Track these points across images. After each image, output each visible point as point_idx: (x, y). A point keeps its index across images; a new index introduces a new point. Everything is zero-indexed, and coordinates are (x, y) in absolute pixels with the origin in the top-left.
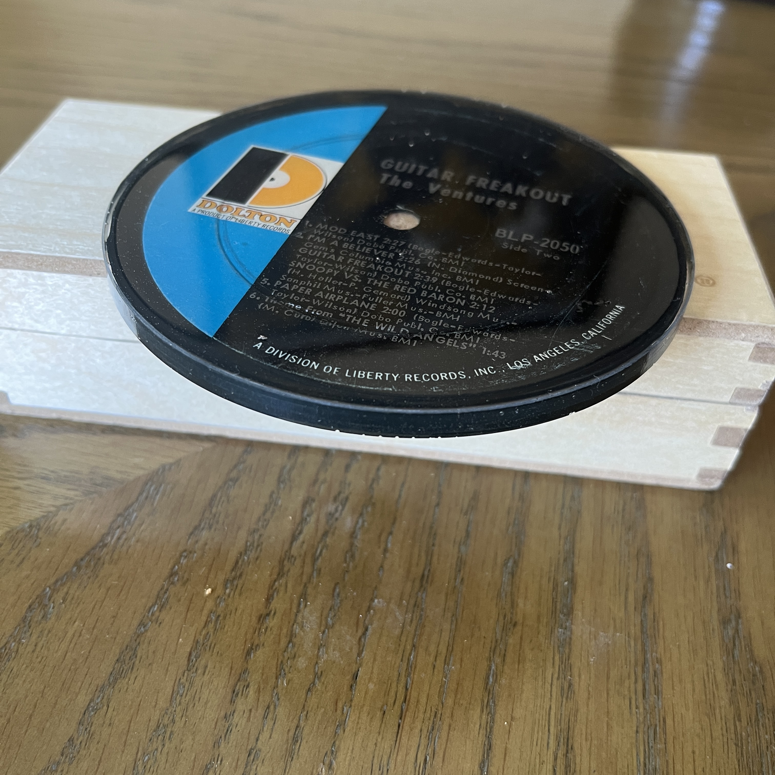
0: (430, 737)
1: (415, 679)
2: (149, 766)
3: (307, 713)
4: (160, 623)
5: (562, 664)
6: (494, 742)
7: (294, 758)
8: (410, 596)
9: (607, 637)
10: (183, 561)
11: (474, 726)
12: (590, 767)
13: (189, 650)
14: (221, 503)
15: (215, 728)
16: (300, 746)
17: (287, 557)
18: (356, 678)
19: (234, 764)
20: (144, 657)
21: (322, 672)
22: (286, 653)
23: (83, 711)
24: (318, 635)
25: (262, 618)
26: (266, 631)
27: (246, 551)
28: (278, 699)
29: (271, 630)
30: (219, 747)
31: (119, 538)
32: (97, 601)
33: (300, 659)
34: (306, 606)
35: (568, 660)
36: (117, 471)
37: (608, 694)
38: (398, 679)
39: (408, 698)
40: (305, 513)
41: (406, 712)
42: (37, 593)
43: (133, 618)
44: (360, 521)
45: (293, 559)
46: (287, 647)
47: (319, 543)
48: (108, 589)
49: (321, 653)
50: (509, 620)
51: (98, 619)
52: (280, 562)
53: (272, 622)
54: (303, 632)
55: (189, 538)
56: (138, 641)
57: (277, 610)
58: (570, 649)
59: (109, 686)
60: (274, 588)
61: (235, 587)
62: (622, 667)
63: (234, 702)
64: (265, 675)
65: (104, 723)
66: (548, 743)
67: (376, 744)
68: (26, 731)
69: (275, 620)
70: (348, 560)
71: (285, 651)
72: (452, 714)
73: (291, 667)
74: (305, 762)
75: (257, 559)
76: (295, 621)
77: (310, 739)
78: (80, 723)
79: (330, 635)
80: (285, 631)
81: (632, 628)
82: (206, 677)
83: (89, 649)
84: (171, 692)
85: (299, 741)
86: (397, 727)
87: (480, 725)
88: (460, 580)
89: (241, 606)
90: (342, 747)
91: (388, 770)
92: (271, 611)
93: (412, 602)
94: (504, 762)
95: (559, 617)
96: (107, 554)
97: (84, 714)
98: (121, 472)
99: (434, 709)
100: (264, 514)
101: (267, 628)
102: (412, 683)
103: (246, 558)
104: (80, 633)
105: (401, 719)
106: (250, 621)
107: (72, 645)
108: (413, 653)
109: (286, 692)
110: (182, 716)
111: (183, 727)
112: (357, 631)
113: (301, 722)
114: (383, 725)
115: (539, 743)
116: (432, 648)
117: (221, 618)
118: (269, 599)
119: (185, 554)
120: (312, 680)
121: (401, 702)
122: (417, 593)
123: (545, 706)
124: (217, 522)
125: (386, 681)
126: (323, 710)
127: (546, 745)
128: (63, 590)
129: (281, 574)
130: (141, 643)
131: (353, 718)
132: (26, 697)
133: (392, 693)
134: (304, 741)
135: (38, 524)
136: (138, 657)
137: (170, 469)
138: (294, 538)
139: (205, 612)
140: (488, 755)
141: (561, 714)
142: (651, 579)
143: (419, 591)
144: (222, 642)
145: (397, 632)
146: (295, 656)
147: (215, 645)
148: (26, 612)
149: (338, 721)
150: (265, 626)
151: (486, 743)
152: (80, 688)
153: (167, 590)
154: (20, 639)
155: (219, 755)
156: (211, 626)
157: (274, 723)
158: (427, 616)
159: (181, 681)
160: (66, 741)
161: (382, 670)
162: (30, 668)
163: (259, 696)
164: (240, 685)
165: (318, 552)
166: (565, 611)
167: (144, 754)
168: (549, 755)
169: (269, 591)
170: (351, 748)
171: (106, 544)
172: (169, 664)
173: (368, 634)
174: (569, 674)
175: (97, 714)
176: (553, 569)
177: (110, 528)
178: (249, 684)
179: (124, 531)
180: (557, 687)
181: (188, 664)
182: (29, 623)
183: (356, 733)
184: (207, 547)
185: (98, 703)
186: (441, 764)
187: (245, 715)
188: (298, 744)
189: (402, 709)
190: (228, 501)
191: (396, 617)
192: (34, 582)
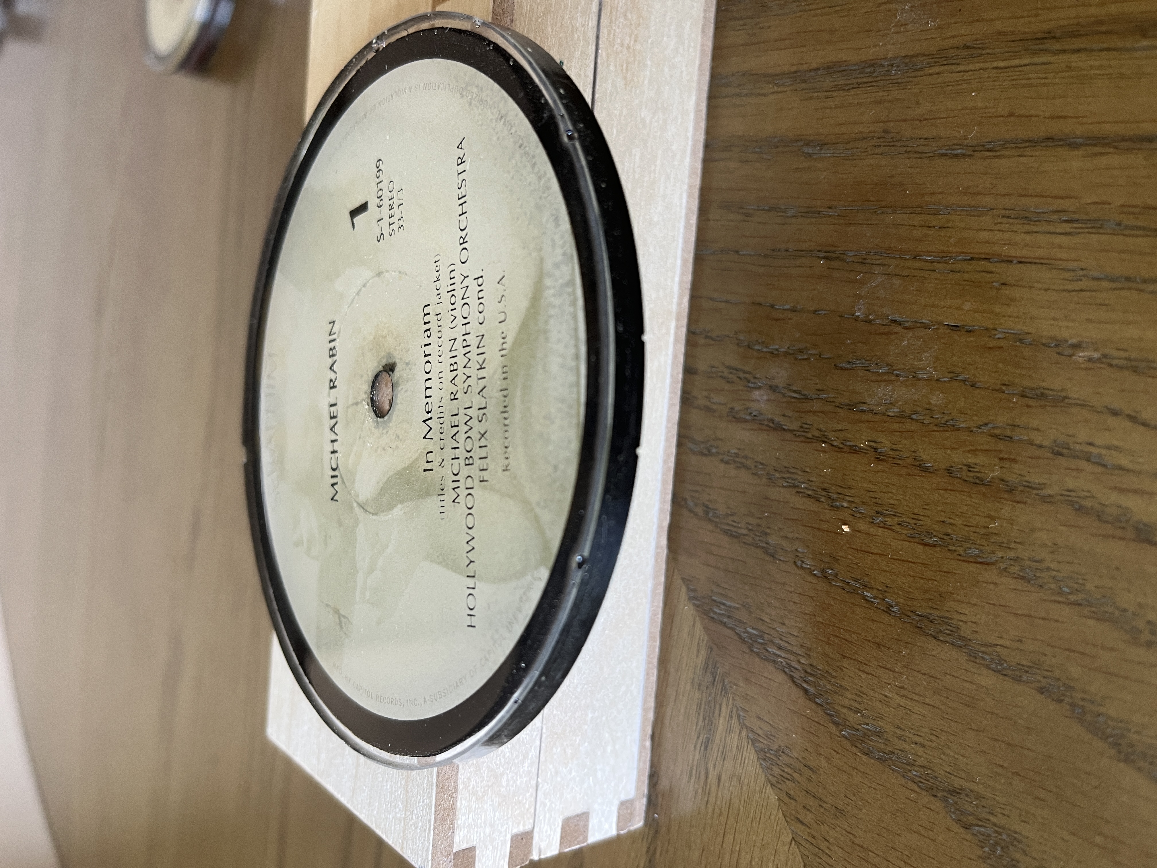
0: (1036, 219)
1: (959, 250)
2: (1076, 585)
3: (1004, 385)
4: (887, 586)
5: (939, 62)
6: (1042, 135)
7: (1064, 394)
8: (851, 271)
10: (808, 563)
11: (1021, 163)
13: (921, 547)
14: (735, 524)
15: (1025, 503)
16: (1049, 390)
17: (804, 434)
18: (957, 326)
19: (1074, 473)
20: (930, 603)
21: (950, 372)
22: (925, 422)
23: (1002, 677)
24: (902, 382)
26: (896, 450)
27: (795, 487)
28: (986, 424)
29: (893, 444)
30: (1050, 496)
31: (780, 648)
32: (859, 670)
33: (933, 402)
34: (863, 403)
35: (933, 55)
36: (697, 656)
38: (959, 272)
39: (984, 256)
40: (748, 417)
41: (1003, 256)
42: (848, 745)
43: (880, 622)
44: (757, 347)
45: (805, 426)
46: (916, 420)
47: (784, 395)
48: (844, 657)
49: (925, 376)
50: (882, 140)
51: (883, 667)
52: (808, 443)
53: (885, 444)
54: (898, 402)
55: (779, 559)
56: (910, 614)
57: (869, 438)
58: (918, 55)
59: (970, 645)
60: (841, 446)
61: (840, 496)
63: (990, 482)
64: (954, 446)
65: (1018, 649)
66: (1043, 64)
67: (1046, 290)
68: (1030, 750)
69: (883, 440)
70: (805, 357)
71: (923, 423)
72: (1005, 195)
73: (943, 413)
74: (1071, 380)
75: (804, 471)
76: (884, 414)
77: (1039, 376)
78: (1019, 680)
79: (900, 366)
80: (896, 426)
82: (958, 521)
83: (920, 676)
84: (978, 565)
85: (1042, 391)
86: (1022, 265)
87: (1020, 156)
88: (830, 210)
89: (865, 485)
90: (1051, 334)
91: (1082, 269)
92: (871, 447)
93: (859, 267)
94: (1070, 117)
95: (876, 77)
96: (799, 662)
97: (1005, 675)
98: (698, 651)
100: (748, 468)
101: (892, 449)
102: (964, 253)
103: (803, 486)
104: (900, 687)
105: (1012, 262)
106: (884, 471)
107: (915, 697)
108: (924, 257)
109: (976, 415)
111: (1024, 545)
112: (896, 333)
113: (1016, 392)
114: (1020, 283)
115: (1044, 75)
116: (917, 233)
117: (880, 509)
118: (855, 450)
119: (799, 563)
120: (962, 383)
121: (989, 264)
122: (847, 263)
123: (994, 75)
124: (759, 525)
125: (961, 287)
126: (1000, 365)
127: (1045, 67)
128: (844, 714)
129: (824, 439)
130: (912, 609)
131: (1012, 324)
132: (984, 752)
133: (978, 276)
134: (1041, 384)
135: (762, 750)
136: (930, 611)
137: (694, 591)
138: (779, 428)
139: (872, 530)
140: (1061, 140)
141: (1004, 53)
143: (845, 260)
144: (910, 505)
145: (897, 282)
146: (929, 409)
147: (914, 514)
148: (873, 758)
149: (1013, 344)
150: (891, 453)
151: (1044, 144)
152: (972, 683)
153: (844, 581)
154: (908, 765)
155: (1061, 495)
156: (890, 521)
157: (1018, 426)
158: (877, 245)
159: (962, 553)
160: (1043, 697)
161: (946, 296)
162: (944, 749)
163: (981, 450)
164: (967, 476)
165: (795, 395)
166: (869, 70)
167: (1060, 593)
168: (1059, 61)
169: (845, 452)
170: (1052, 322)
171: (787, 664)
172: (940, 571)
173: (898, 319)
174: (951, 51)
175: (1006, 659)
176: (816, 94)
177: (767, 660)
178: (965, 465)
179: (772, 642)
180: (968, 64)
181: (940, 546)
182: (887, 754)
183: (1031, 318)
184: (790, 536)
185: (992, 659)
186: (1073, 200)
187: (1007, 466)
188: (1046, 392)
189: (998, 262)
190: (733, 515)
191: (877, 286)
192: (835, 751)
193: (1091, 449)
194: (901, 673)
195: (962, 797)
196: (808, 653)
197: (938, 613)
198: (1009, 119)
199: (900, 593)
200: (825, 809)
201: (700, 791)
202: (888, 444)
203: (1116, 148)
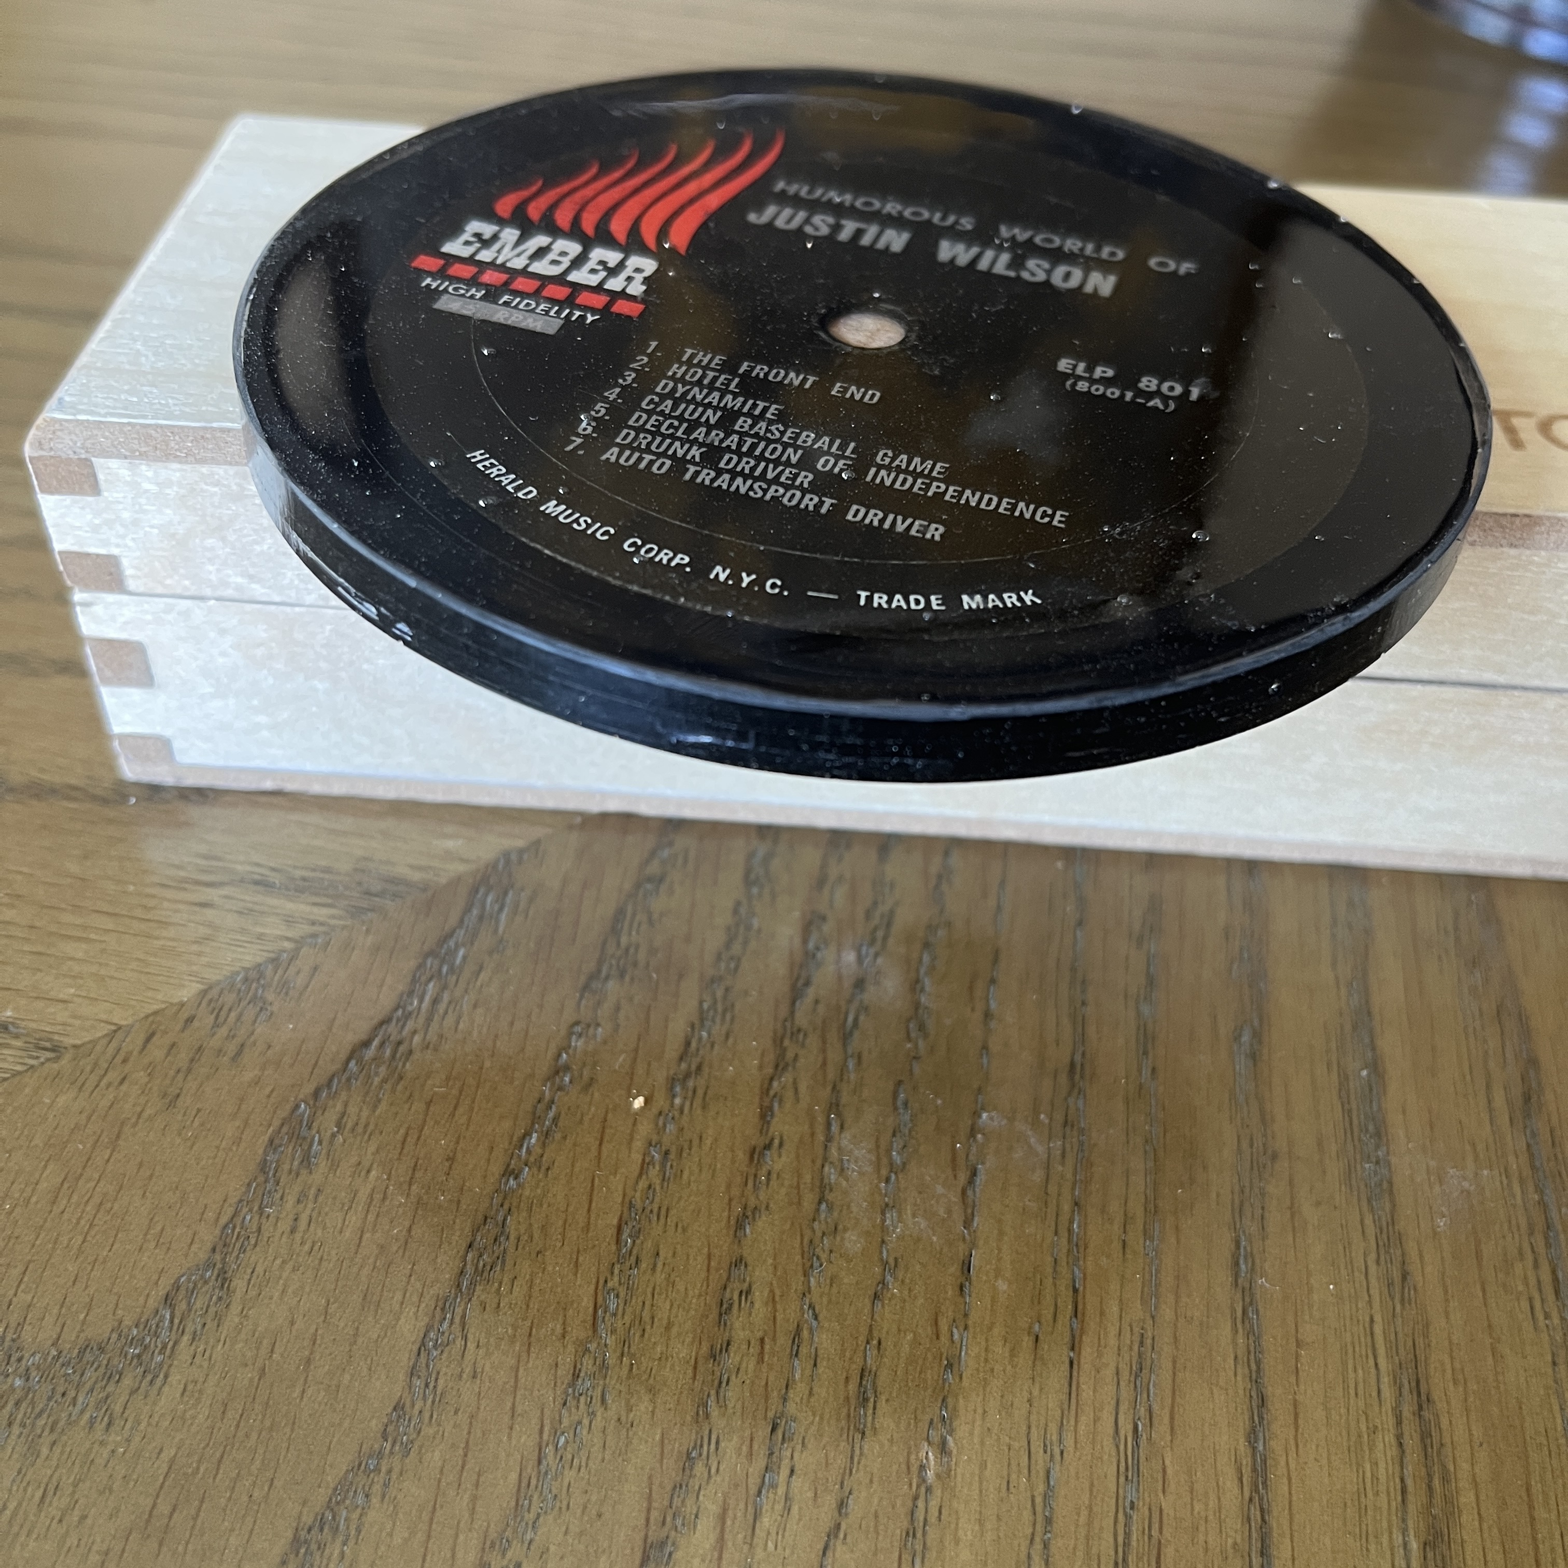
0: (1138, 1383)
1: (1089, 1270)
2: (570, 1457)
3: (879, 1343)
4: (548, 1169)
5: (1382, 1234)
6: (1269, 1391)
7: (867, 1433)
8: (1053, 1105)
9: (1465, 1179)
10: (578, 1044)
11: (1224, 1360)
12: (1471, 1435)
13: (615, 1222)
14: (635, 925)
15: (694, 1378)
16: (875, 1408)
17: (788, 1032)
18: (969, 1271)
19: (745, 1449)
20: (525, 1237)
21: (896, 1260)
22: (816, 1223)
23: (415, 1348)
24: (877, 1186)
25: (756, 1155)
26: (768, 1180)
27: (702, 1020)
28: (816, 1318)
29: (778, 1175)
30: (707, 1416)
31: (435, 1001)
32: (409, 1129)
33: (847, 1235)
34: (842, 1127)
35: (1393, 1226)
36: (412, 867)
37: (1484, 1291)
38: (1055, 1271)
39: (1080, 1307)
40: (811, 945)
41: (1081, 1336)
42: (283, 1113)
43: (489, 1160)
44: (926, 958)
45: (801, 1036)
46: (818, 1210)
47: (850, 1001)
48: (429, 1104)
49: (888, 1222)
50: (1261, 1148)
51: (416, 1165)
52: (774, 1041)
53: (778, 1162)
54: (847, 1180)
55: (582, 997)
56: (506, 1207)
57: (785, 1138)
58: (1393, 1203)
59: (462, 1298)
60: (772, 1093)
61: (690, 1093)
62: (1504, 1237)
63: (725, 1324)
64: (780, 1268)
65: (462, 1371)
66: (1379, 1392)
67: (1029, 1401)
68: (303, 1391)
69: (784, 1159)
70: (913, 1035)
71: (814, 1220)
72: (1175, 1338)
73: (831, 1251)
74: (891, 1441)
75: (727, 1036)
76: (825, 1159)
77: (894, 1395)
78: (412, 1374)
79: (903, 1184)
80: (808, 1178)
81: (1511, 1159)
82: (660, 1277)
83: (407, 1224)
84: (591, 1310)
85: (872, 1400)
86: (1067, 1367)
87: (1236, 1357)
88: (1149, 1071)
89: (710, 1132)
90: (962, 1412)
91: (1062, 1453)
92: (772, 1139)
93: (1059, 1117)
94: (1297, 1431)
95: (1360, 1140)
96: (415, 1032)
97: (419, 1354)
98: (420, 868)
99: (1136, 1330)
100: (728, 945)
101: (769, 1173)
102: (1085, 1278)
103: (704, 1034)
104: (385, 1192)
105: (1073, 1349)
106: (733, 1161)
107: (371, 1218)
108: (1077, 1218)
109: (830, 1301)
110: (622, 1355)
111: (628, 1378)
112: (955, 1176)
113: (869, 1361)
114: (1038, 1363)
115: (1361, 1392)
116: (1115, 1207)
117: (672, 1156)
118: (766, 1114)
119: (578, 1029)
120: (879, 1278)
121: (1068, 1317)
122: (1066, 1099)
123: (1361, 1318)
124: (635, 964)
125: (1030, 1275)
126: (910, 1336)
127: (1375, 1394)
128: (334, 1106)
129: (780, 1066)
130: (513, 1209)
131: (976, 1350)
132: (292, 1323)
133: (1048, 1299)
134: (883, 1398)
135: (261, 975)
136: (512, 1237)
137: (520, 861)
138: (796, 995)
139: (638, 1144)
140: (1261, 1418)
141: (1396, 1332)
142: (1533, 1062)
143: (1069, 1094)
144: (682, 1203)
145: (1038, 1176)
146: (836, 1228)
147: (668, 1210)
148: (266, 1153)
149: (944, 1356)
150: (764, 1170)
151: (1254, 1394)
152: (402, 1303)
153: (552, 1102)
154: (260, 1208)
155: (710, 1431)
156: (654, 1172)
157: (815, 1365)
158: (1095, 1145)
159: (610, 1284)
160: (390, 1410)
161: (1017, 1253)
162: (292, 1263)
163: (776, 1311)
164: (732, 1290)
165: (850, 1019)
166: (1371, 1128)
167: (555, 1433)
168: (1384, 1414)
169: (761, 1098)
170: (980, 1411)
171: (410, 1013)
172: (578, 1252)
173: (978, 1181)
174: (1399, 1252)
175: (445, 1355)
176: (1333, 1045)
177: (414, 981)
178: (750, 1286)
179: (444, 987)
180: (1378, 1278)
181: (619, 1250)
182: (274, 1175)
183: (985, 1379)
184: (622, 1014)
185: (443, 1333)
186: (1169, 1438)
187: (751, 1350)
188: (871, 1405)
189: (1072, 1330)
190: (651, 922)
191: (1030, 1147)
192: (272, 1091)
193: (784, 1472)
194: (408, 1195)
195: (217, 1291)
196: (431, 1046)
197: (511, 1250)
198: (1293, 1340)
199: (539, 1191)
200: (174, 1078)
201: (182, 874)
202: (778, 1167)
203: (1251, 1500)
